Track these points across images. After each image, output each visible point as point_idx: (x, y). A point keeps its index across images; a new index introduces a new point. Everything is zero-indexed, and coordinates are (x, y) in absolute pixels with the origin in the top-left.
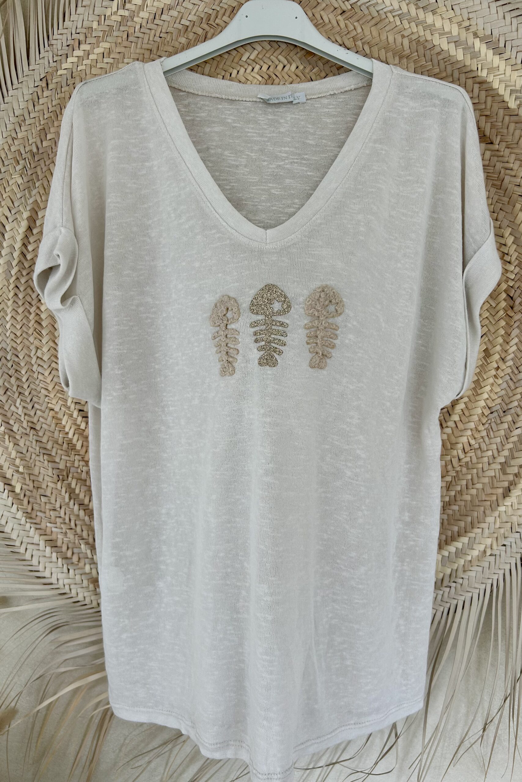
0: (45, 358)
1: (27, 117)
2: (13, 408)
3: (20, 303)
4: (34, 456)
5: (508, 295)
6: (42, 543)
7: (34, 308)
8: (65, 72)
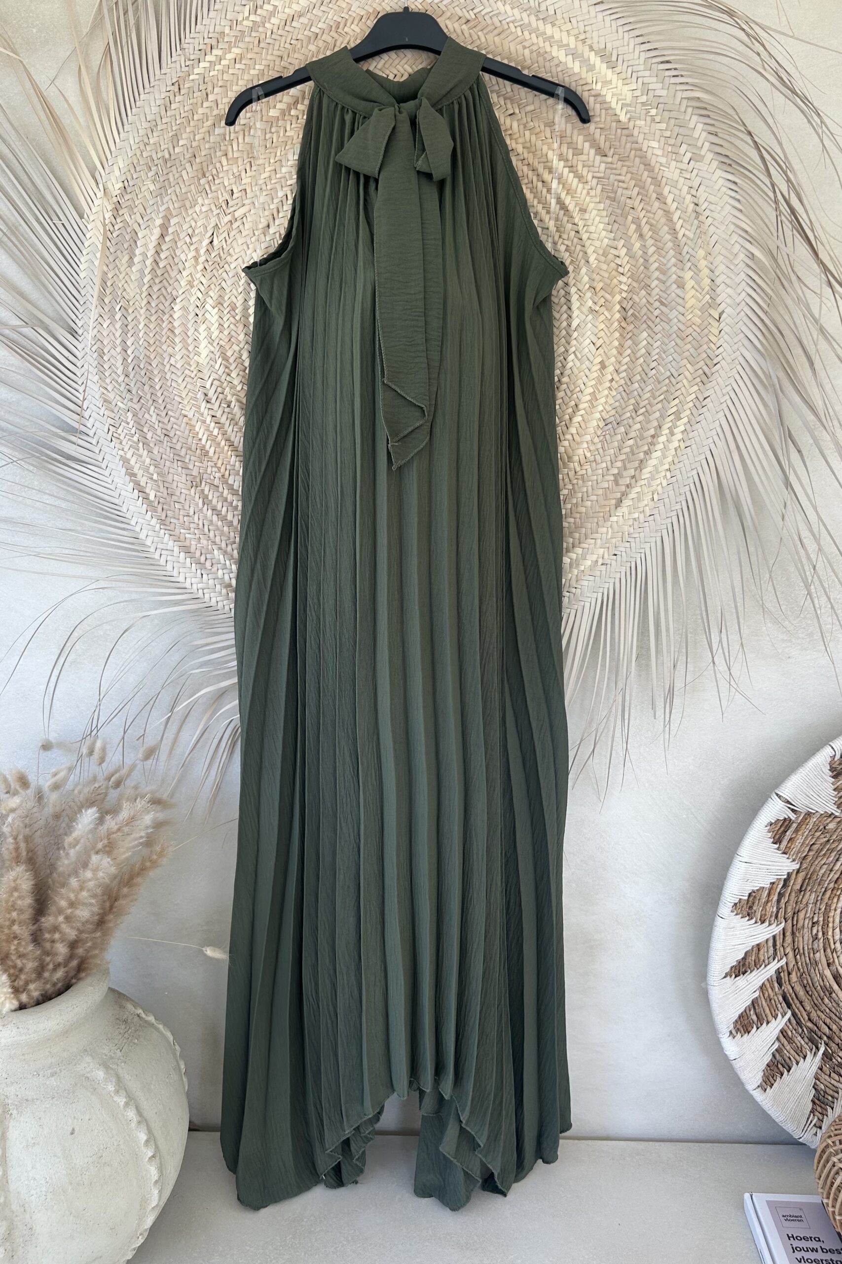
0: (179, 366)
1: (159, 123)
2: (146, 416)
3: (153, 311)
4: (168, 464)
6: (176, 549)
7: (167, 316)
8: (197, 77)
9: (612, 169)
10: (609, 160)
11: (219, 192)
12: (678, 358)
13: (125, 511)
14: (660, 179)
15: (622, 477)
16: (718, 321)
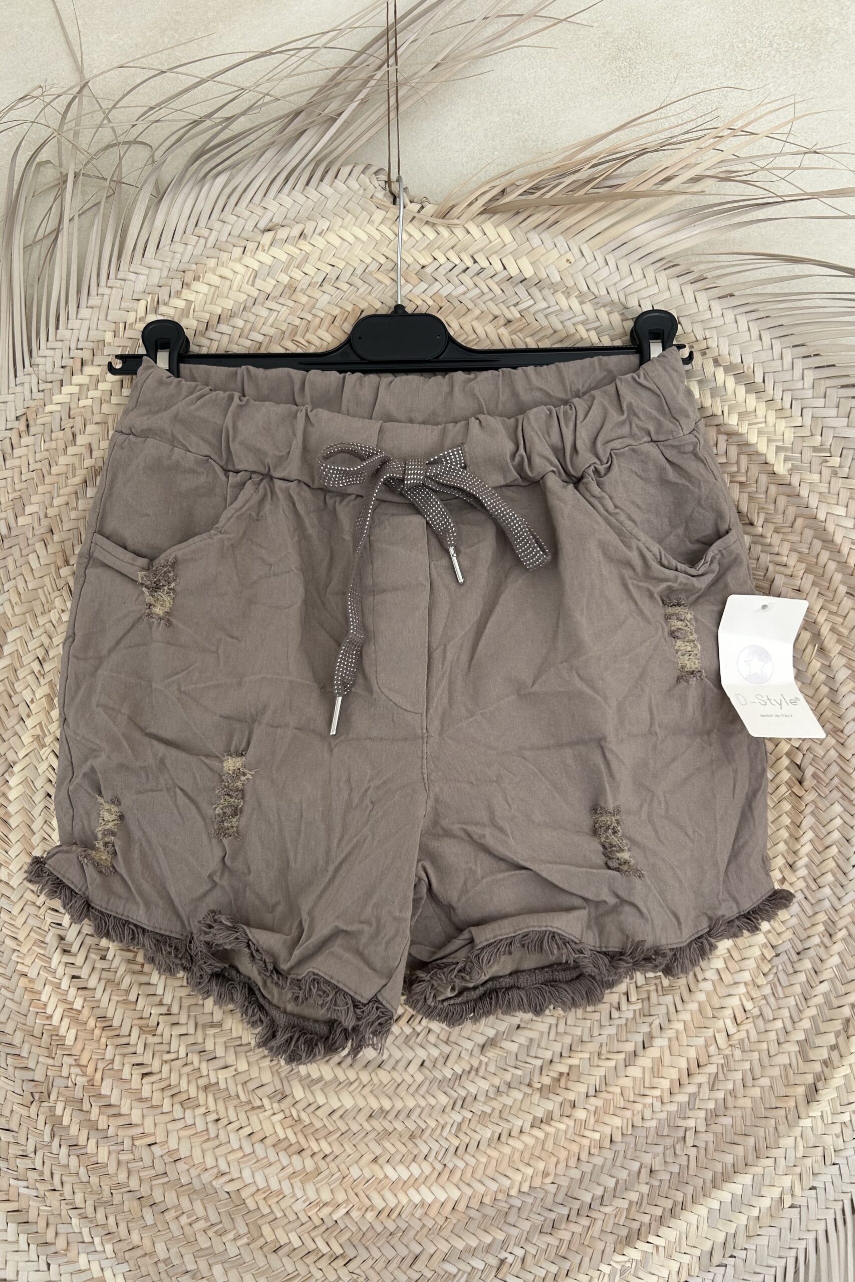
5: (792, 762)
8: (58, 408)
15: (813, 1046)
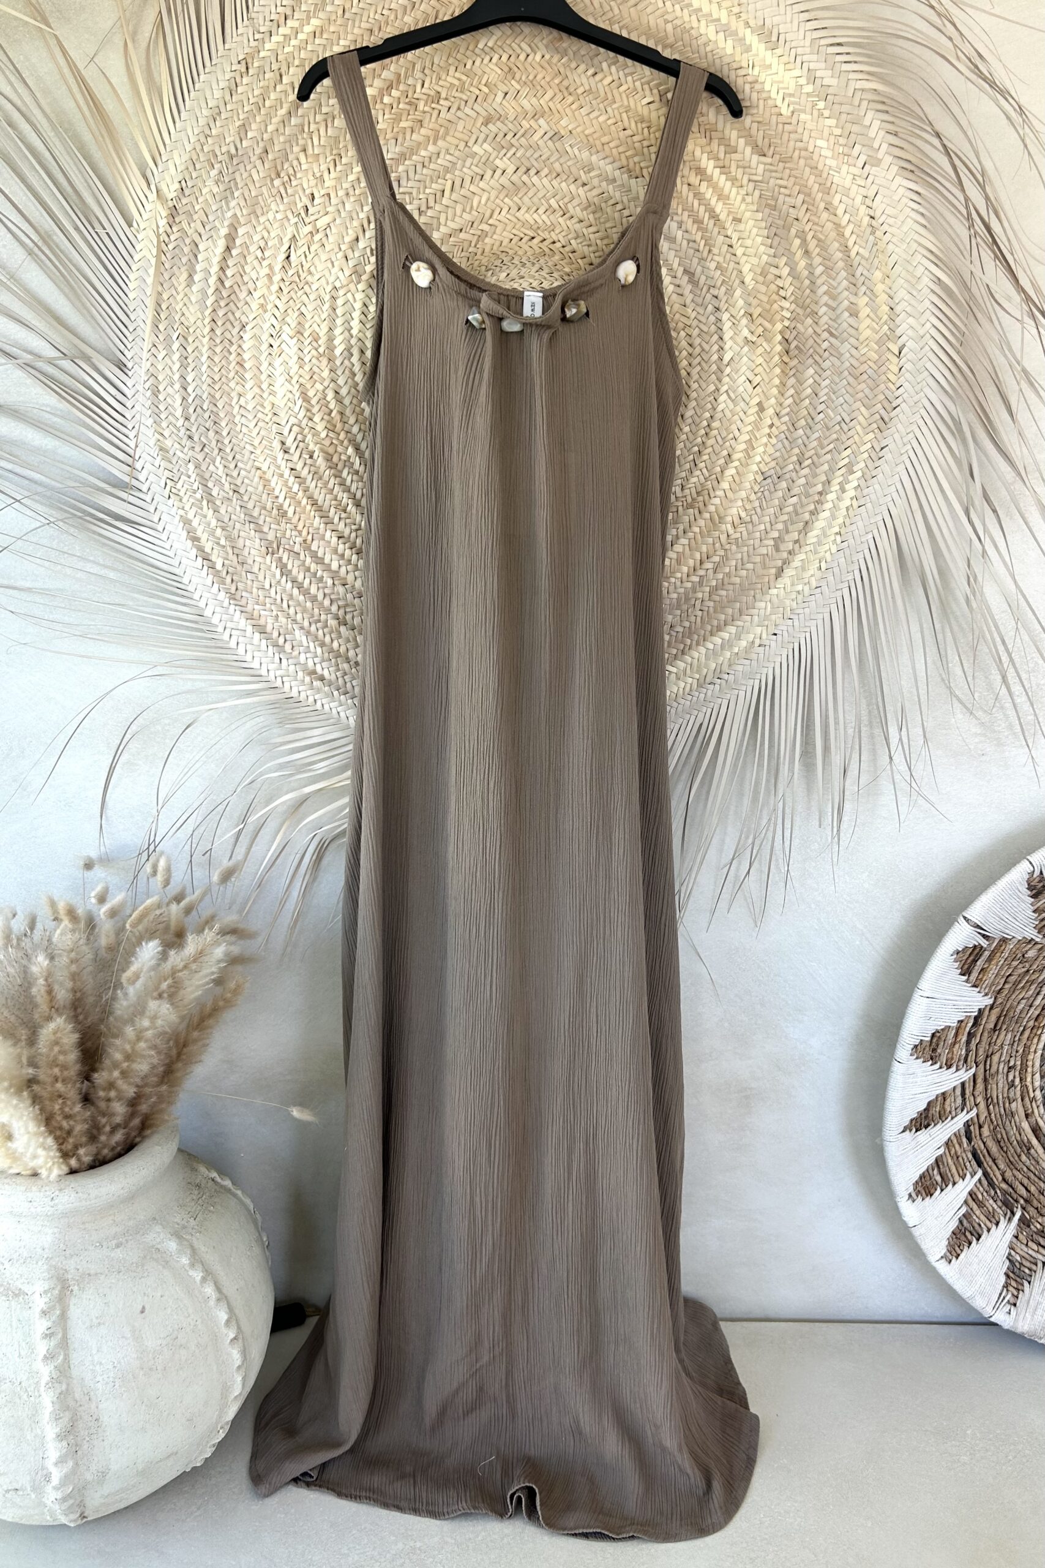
0: (250, 407)
1: (223, 110)
2: (212, 468)
3: (218, 341)
4: (238, 526)
6: (249, 629)
7: (234, 347)
8: (269, 53)
9: (771, 171)
10: (768, 160)
11: (297, 196)
12: (850, 400)
13: (187, 583)
14: (828, 185)
15: (783, 541)
16: (898, 357)
